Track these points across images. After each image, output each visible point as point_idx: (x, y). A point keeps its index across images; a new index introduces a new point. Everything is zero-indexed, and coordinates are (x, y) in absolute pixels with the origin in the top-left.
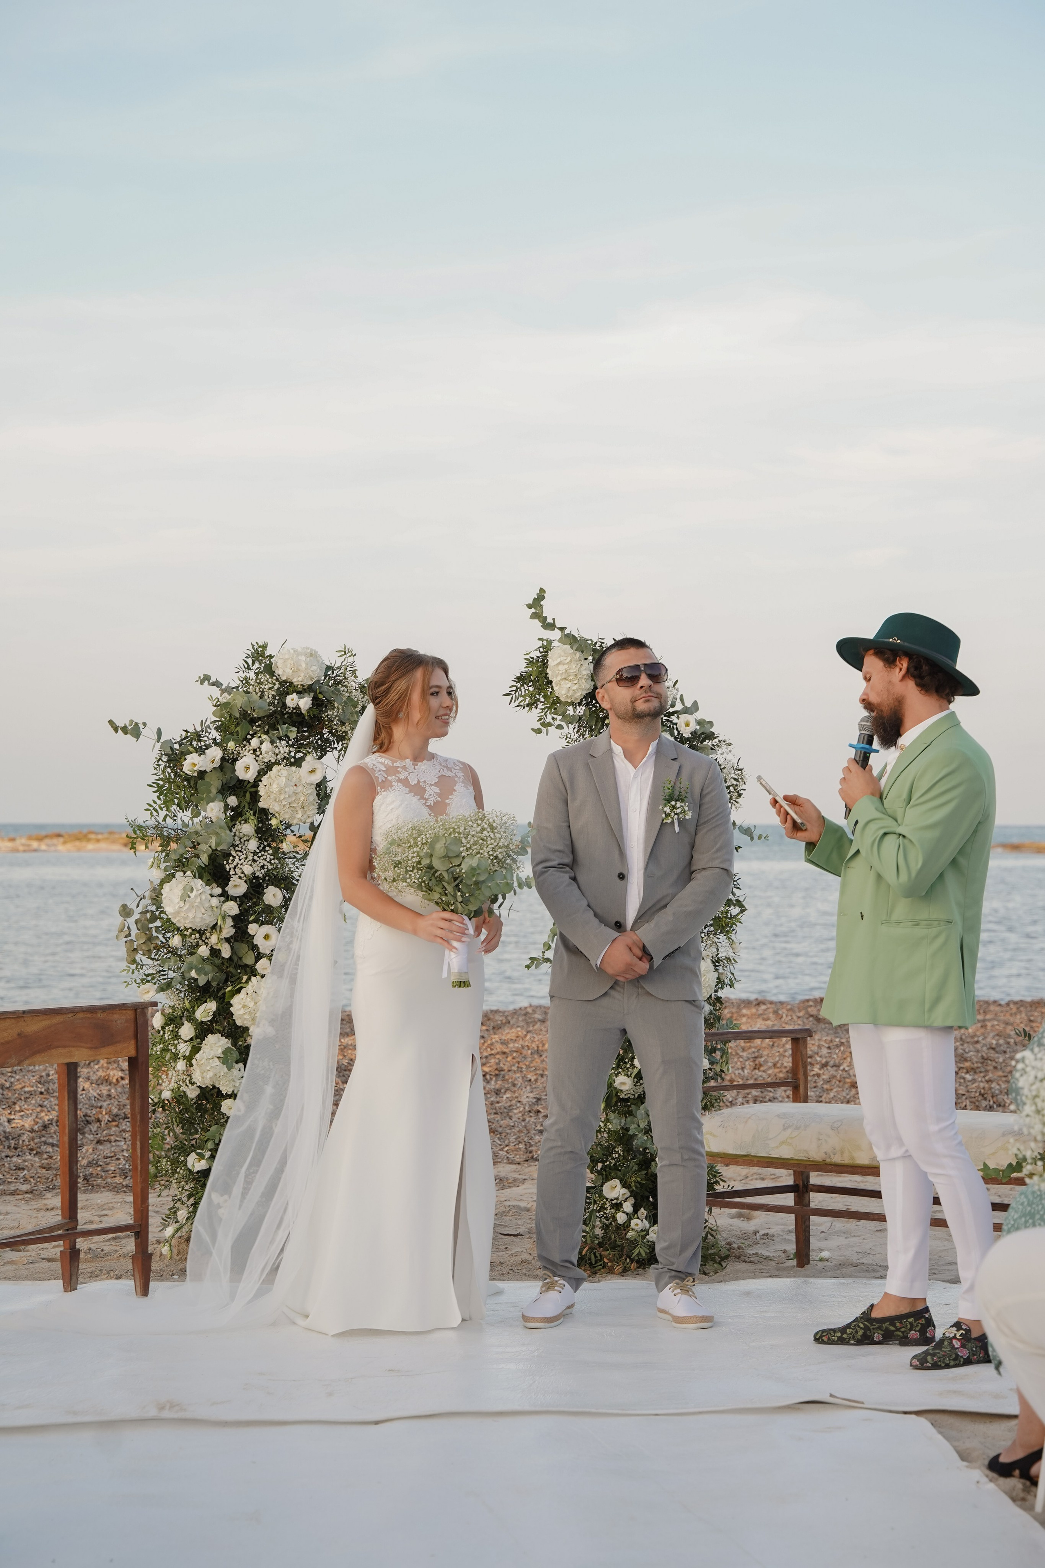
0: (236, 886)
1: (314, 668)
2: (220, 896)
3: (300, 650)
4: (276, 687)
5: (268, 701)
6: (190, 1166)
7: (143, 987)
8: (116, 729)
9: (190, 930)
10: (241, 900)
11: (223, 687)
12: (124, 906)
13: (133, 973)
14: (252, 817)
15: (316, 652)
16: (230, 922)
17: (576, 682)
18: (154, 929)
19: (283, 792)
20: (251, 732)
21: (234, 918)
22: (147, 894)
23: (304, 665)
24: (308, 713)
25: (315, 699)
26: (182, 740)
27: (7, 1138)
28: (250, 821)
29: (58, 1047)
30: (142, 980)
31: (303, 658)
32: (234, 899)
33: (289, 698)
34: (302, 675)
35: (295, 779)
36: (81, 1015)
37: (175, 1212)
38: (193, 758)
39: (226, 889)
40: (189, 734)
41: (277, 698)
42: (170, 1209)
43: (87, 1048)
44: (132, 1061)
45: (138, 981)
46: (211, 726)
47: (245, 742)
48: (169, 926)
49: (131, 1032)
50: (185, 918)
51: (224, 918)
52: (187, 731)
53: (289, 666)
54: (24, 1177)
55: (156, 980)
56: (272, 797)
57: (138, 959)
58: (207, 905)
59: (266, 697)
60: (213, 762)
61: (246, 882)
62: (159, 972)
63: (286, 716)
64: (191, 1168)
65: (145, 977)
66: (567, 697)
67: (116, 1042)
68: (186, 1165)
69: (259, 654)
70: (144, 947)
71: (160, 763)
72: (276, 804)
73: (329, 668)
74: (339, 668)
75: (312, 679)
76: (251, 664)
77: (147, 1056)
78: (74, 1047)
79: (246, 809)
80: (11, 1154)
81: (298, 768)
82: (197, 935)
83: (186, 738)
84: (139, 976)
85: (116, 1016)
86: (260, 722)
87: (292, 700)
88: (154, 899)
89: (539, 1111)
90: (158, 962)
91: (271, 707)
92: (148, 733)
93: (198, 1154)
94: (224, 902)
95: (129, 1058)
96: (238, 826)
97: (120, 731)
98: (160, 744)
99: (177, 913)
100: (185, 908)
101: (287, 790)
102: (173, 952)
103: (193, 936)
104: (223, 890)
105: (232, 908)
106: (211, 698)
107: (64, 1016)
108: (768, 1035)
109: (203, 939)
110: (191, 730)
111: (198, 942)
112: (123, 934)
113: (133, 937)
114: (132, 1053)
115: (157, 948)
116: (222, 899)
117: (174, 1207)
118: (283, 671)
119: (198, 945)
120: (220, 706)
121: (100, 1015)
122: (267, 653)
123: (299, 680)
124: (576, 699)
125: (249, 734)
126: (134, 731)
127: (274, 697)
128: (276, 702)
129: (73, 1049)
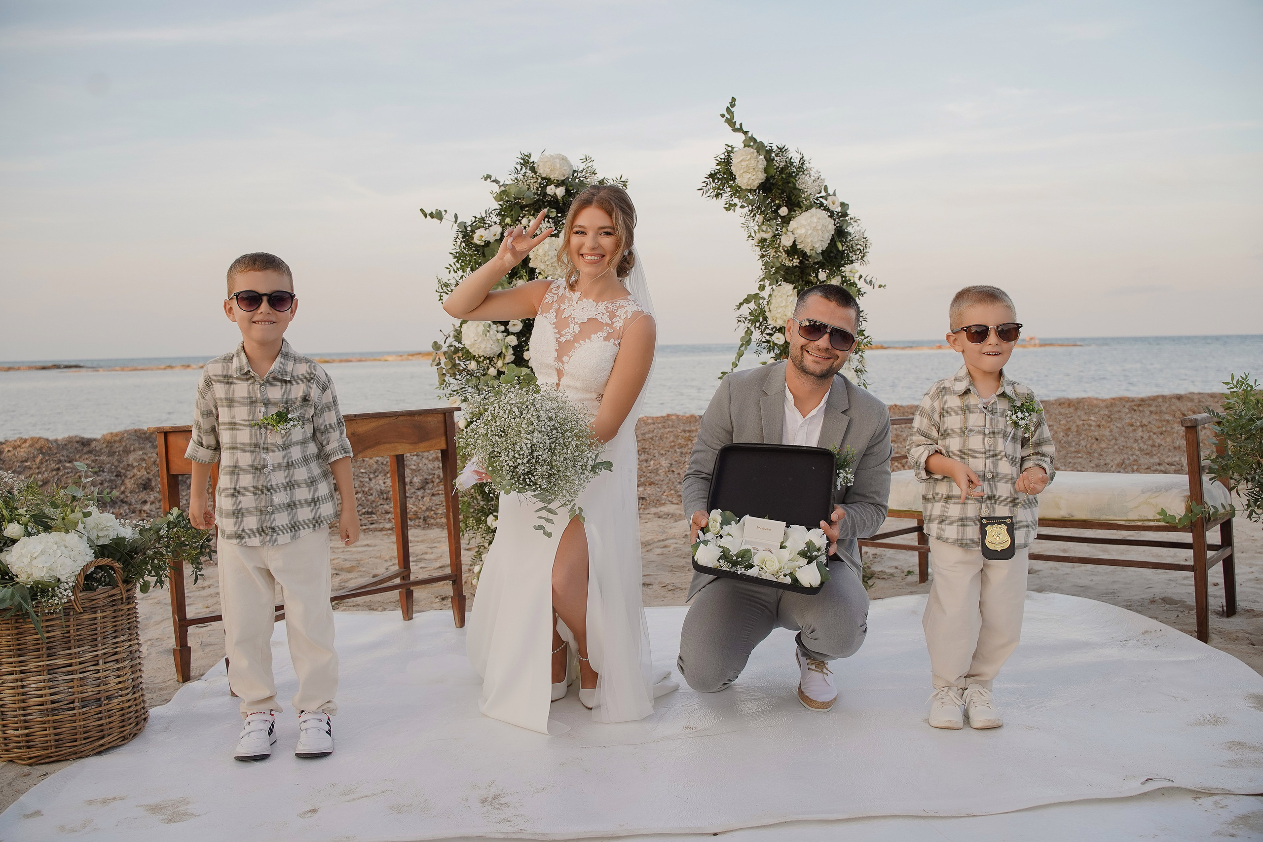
0: (514, 325)
1: (565, 168)
2: (503, 332)
3: (555, 156)
4: (539, 181)
5: (533, 191)
6: (489, 523)
7: (451, 398)
8: (425, 216)
9: (482, 358)
10: (519, 335)
11: (501, 184)
12: (435, 343)
13: (443, 389)
14: (525, 274)
15: (566, 158)
16: (511, 351)
17: (754, 173)
18: (457, 358)
19: (547, 255)
20: (521, 215)
21: (514, 348)
22: (452, 335)
23: (558, 166)
24: (563, 199)
25: (567, 191)
26: (472, 224)
27: (382, 493)
28: (524, 277)
29: (384, 443)
30: (450, 394)
31: (558, 161)
32: (513, 334)
33: (548, 188)
34: (557, 172)
35: (555, 245)
36: (402, 418)
37: (480, 554)
38: (480, 232)
39: (507, 327)
40: (477, 219)
41: (540, 189)
42: (477, 552)
43: (408, 443)
44: (444, 453)
45: (448, 396)
46: (493, 212)
47: (517, 222)
48: (468, 356)
49: (442, 431)
50: (479, 349)
51: (507, 348)
52: (475, 217)
53: (547, 166)
54: (389, 518)
55: (459, 394)
56: (539, 259)
57: (446, 379)
58: (494, 338)
59: (532, 189)
60: (495, 235)
61: (521, 322)
62: (462, 388)
63: (546, 204)
64: (490, 525)
65: (452, 392)
66: (748, 185)
67: (431, 439)
68: (486, 523)
69: (526, 162)
70: (451, 371)
71: (457, 240)
72: (542, 264)
73: (575, 171)
74: (582, 172)
75: (564, 176)
76: (519, 170)
77: (455, 448)
78: (398, 443)
79: (520, 269)
80: (383, 503)
81: (557, 238)
82: (488, 361)
83: (475, 221)
84: (448, 391)
85: (430, 419)
86: (527, 208)
87: (550, 190)
88: (456, 336)
89: (673, 471)
90: (461, 382)
91: (536, 196)
92: (448, 218)
93: (494, 516)
94: (506, 336)
95: (442, 450)
96: (514, 282)
97: (428, 217)
98: (457, 224)
99: (473, 345)
100: (478, 341)
101: (550, 253)
102: (471, 374)
103: (485, 362)
104: (506, 328)
105: (513, 340)
106: (492, 193)
107: (389, 419)
108: (904, 421)
109: (492, 364)
110: (479, 216)
111: (488, 367)
112: (435, 363)
113: (443, 365)
114: (444, 446)
115: (461, 372)
116: (505, 334)
117: (479, 551)
118: (543, 171)
119: (488, 369)
120: (499, 197)
121: (417, 418)
122: (531, 160)
123: (555, 176)
124: (754, 186)
125: (520, 216)
126: (438, 215)
127: (537, 189)
128: (539, 192)
129: (397, 444)
